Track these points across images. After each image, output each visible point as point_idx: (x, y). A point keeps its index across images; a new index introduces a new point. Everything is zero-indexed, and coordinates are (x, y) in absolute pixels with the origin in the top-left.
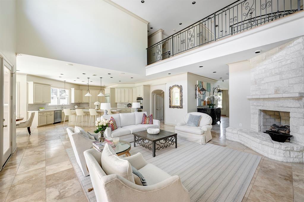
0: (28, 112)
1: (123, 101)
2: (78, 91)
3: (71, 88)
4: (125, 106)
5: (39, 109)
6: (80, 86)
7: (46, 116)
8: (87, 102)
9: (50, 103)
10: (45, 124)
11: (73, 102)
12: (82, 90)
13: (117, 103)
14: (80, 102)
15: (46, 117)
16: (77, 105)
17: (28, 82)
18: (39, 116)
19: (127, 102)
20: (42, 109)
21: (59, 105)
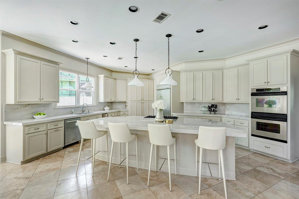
0: (5, 125)
1: (199, 99)
2: (110, 81)
3: (99, 75)
4: (203, 109)
5: (34, 116)
6: (113, 73)
7: (45, 132)
8: (124, 100)
9: (58, 102)
10: (44, 151)
11: (102, 99)
12: (116, 79)
13: (183, 103)
14: (113, 100)
15: (45, 136)
16: (108, 106)
17: (4, 51)
18: (25, 134)
19: (209, 100)
20: (39, 116)
21: (77, 105)
